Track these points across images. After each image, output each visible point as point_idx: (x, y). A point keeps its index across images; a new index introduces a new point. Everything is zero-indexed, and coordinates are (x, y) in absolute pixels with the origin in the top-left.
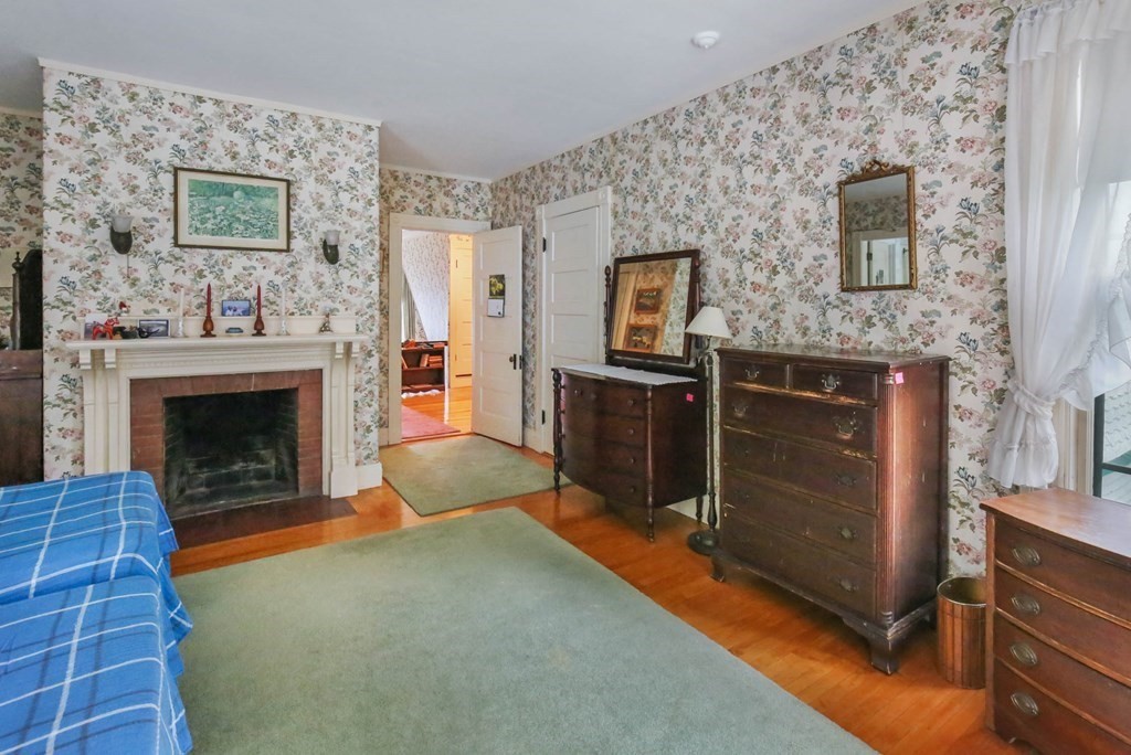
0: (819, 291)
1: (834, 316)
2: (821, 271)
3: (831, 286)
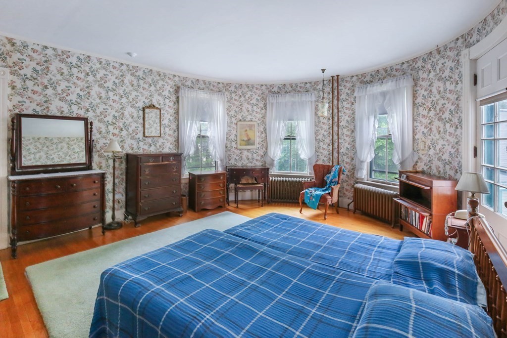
0: (137, 137)
1: (141, 144)
2: (137, 131)
3: (140, 135)
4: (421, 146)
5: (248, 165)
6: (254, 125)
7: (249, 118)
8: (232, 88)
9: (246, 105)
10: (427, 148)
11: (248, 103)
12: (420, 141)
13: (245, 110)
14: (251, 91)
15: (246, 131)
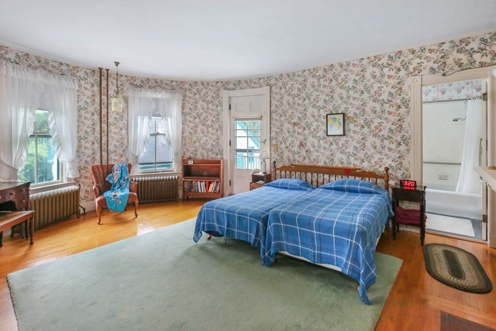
4: (188, 141)
10: (193, 142)
12: (187, 138)
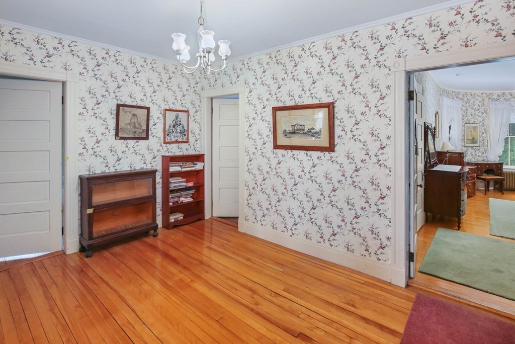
5: (472, 160)
6: (477, 126)
7: (473, 120)
8: (461, 96)
9: (470, 110)
11: (472, 108)
13: (469, 114)
14: (474, 98)
15: (471, 131)
